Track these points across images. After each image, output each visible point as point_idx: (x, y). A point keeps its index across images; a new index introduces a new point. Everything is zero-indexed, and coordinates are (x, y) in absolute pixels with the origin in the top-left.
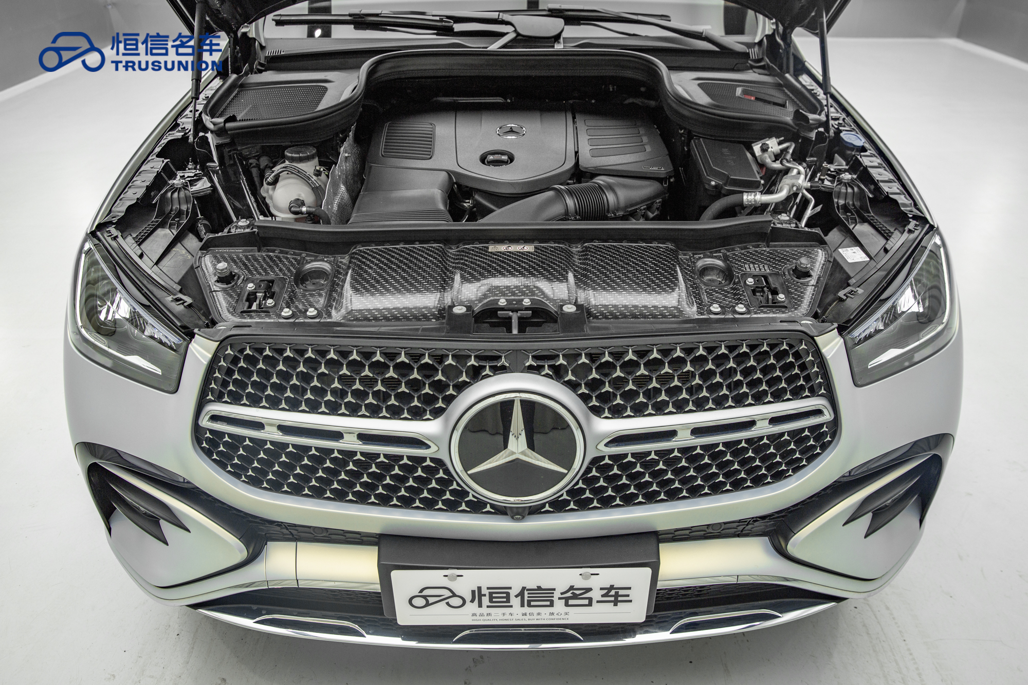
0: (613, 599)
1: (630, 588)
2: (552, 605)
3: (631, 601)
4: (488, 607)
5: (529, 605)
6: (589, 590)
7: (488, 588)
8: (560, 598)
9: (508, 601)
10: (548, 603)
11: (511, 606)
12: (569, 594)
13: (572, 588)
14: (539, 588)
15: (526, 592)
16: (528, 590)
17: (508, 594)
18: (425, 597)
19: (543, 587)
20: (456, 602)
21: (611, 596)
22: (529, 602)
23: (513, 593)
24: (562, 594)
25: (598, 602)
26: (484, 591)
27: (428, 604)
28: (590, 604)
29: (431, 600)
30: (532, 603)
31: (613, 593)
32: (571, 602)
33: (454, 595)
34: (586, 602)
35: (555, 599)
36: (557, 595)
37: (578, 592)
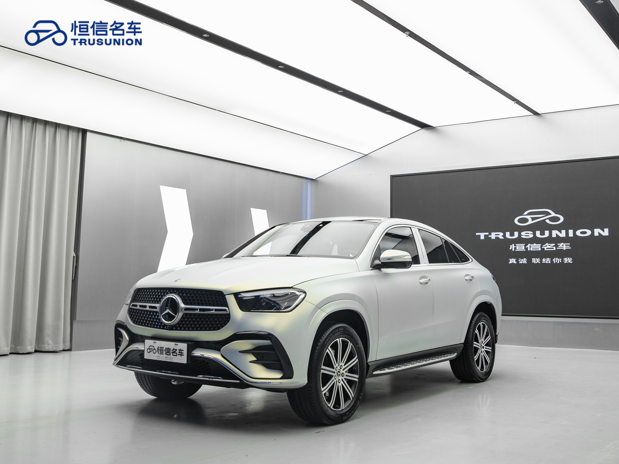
0: (180, 354)
1: (183, 350)
2: (170, 355)
3: (183, 355)
4: (160, 354)
5: (167, 355)
6: (176, 350)
7: (160, 347)
8: (172, 352)
9: (163, 352)
10: (169, 354)
11: (163, 354)
12: (173, 351)
13: (174, 349)
14: (168, 348)
15: (166, 349)
16: (167, 349)
17: (163, 349)
18: (150, 349)
19: (169, 348)
20: (154, 351)
21: (180, 353)
22: (167, 353)
23: (164, 349)
24: (172, 351)
25: (178, 355)
26: (160, 348)
27: (150, 352)
28: (176, 356)
29: (151, 350)
30: (167, 354)
31: (180, 352)
32: (174, 354)
33: (155, 349)
34: (175, 354)
35: (171, 352)
36: (171, 351)
37: (175, 351)
